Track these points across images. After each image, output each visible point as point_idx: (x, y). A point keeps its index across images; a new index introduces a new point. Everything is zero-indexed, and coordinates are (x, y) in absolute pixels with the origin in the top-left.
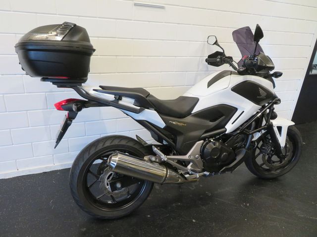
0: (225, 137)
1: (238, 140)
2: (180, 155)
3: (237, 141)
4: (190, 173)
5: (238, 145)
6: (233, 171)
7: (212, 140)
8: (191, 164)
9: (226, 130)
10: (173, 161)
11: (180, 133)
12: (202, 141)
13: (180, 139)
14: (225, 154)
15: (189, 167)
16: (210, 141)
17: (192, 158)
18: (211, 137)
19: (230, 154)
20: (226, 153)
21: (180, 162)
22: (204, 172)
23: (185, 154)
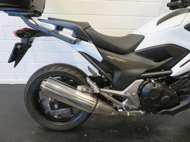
0: (170, 80)
1: (186, 85)
2: (117, 90)
3: (184, 86)
4: (124, 109)
5: (185, 90)
6: (174, 116)
7: (153, 81)
8: (127, 100)
9: (172, 73)
10: (108, 95)
11: (118, 69)
12: (142, 80)
13: (117, 75)
14: (166, 96)
15: (124, 103)
16: (151, 82)
17: (128, 94)
18: (153, 77)
19: (172, 97)
20: (168, 97)
21: (115, 96)
22: (140, 110)
23: (122, 90)
